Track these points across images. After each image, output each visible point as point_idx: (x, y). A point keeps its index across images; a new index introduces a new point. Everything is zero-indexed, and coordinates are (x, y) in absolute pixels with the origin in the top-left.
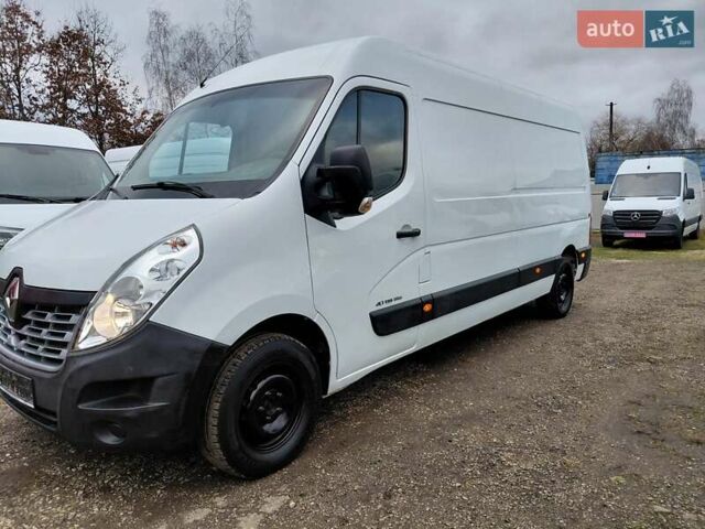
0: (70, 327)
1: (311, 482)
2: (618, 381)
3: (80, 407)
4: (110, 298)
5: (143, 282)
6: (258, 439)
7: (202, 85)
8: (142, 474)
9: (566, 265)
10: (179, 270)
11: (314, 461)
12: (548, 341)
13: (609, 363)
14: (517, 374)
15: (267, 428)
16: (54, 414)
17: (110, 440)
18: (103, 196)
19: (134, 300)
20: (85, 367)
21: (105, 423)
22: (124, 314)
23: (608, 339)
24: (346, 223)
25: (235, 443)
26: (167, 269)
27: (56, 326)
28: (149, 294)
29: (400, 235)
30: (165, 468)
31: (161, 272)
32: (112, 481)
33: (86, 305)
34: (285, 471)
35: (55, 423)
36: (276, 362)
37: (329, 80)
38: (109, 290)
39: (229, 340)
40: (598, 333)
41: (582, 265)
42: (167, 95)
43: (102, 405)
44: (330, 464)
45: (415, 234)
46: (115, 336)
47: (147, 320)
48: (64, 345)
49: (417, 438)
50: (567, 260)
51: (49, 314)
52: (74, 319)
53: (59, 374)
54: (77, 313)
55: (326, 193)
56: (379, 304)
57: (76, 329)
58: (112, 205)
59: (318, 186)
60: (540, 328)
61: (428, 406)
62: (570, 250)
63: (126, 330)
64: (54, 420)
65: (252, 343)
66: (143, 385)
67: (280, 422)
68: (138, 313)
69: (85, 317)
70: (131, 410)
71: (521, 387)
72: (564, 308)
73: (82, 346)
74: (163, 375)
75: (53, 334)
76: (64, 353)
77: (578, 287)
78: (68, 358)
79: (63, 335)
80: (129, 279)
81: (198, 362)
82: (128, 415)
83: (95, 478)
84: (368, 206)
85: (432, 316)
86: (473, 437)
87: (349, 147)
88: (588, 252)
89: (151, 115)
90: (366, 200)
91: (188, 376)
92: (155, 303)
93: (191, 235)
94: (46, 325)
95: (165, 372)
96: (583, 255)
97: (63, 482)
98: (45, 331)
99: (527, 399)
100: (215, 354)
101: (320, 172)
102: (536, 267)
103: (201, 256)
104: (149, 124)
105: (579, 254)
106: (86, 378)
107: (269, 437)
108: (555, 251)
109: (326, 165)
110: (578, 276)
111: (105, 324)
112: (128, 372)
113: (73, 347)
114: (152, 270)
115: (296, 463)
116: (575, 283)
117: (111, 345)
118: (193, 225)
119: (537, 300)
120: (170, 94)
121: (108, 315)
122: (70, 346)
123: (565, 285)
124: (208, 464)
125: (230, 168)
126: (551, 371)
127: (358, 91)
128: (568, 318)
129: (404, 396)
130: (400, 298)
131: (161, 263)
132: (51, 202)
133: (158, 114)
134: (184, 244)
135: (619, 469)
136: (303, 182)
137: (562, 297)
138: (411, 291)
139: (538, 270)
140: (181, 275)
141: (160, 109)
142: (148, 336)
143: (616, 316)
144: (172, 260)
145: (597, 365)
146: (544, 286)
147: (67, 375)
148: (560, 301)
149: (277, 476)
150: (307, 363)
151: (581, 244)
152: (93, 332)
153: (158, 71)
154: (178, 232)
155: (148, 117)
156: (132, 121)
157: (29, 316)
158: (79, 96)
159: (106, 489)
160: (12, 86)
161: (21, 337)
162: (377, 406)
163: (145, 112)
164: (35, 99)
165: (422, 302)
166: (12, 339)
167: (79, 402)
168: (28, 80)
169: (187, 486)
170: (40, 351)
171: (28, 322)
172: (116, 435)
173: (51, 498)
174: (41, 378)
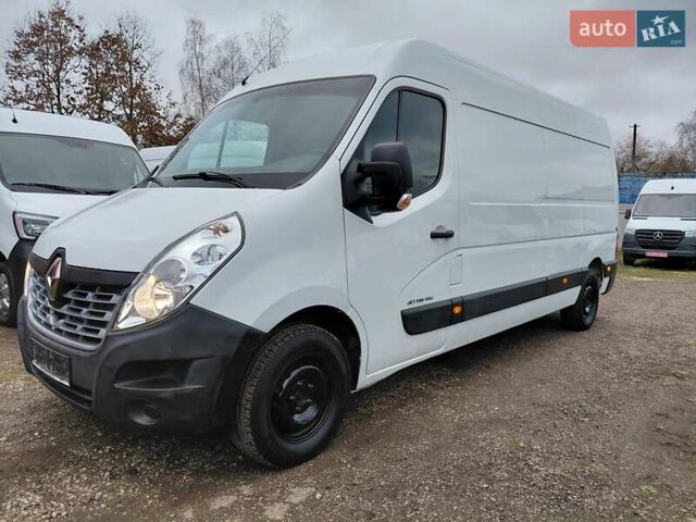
0: (110, 307)
1: (337, 476)
2: (645, 392)
3: (116, 386)
4: (152, 280)
5: (185, 266)
6: (288, 429)
7: (244, 83)
8: (168, 460)
9: (592, 278)
10: (221, 255)
11: (339, 455)
12: (571, 352)
13: (635, 376)
14: (542, 382)
15: (297, 418)
16: (89, 393)
17: (143, 420)
19: (175, 283)
20: (124, 346)
21: (139, 404)
22: (165, 297)
23: (633, 353)
24: (384, 219)
25: (266, 430)
26: (209, 253)
27: (96, 305)
28: (190, 277)
29: (434, 236)
30: (191, 455)
31: (201, 257)
32: (139, 464)
33: (128, 286)
34: (311, 464)
35: (89, 402)
36: (313, 353)
37: (372, 79)
38: (152, 271)
39: (266, 327)
40: (623, 347)
41: (608, 278)
42: (199, 100)
43: (139, 385)
44: (356, 459)
45: (449, 235)
46: (153, 317)
47: (187, 302)
48: (103, 324)
49: (442, 439)
50: (593, 273)
51: (90, 294)
52: (115, 299)
53: (99, 352)
54: (119, 293)
55: (367, 187)
56: (411, 302)
57: (116, 309)
58: (153, 192)
59: (358, 181)
60: (563, 339)
61: (454, 408)
62: (597, 263)
63: (166, 312)
64: (89, 398)
65: (289, 331)
66: (180, 367)
67: (311, 413)
68: (178, 297)
69: (124, 299)
70: (166, 392)
71: (545, 394)
72: (588, 320)
73: (121, 326)
74: (198, 359)
75: (92, 313)
76: (103, 333)
77: (602, 300)
78: (107, 337)
79: (103, 315)
80: (172, 261)
81: (234, 348)
82: (163, 395)
83: (121, 461)
84: (407, 203)
85: (461, 318)
86: (500, 441)
87: (389, 144)
88: (613, 266)
89: (184, 120)
90: (405, 196)
91: (225, 359)
92: (196, 287)
93: (233, 222)
94: (86, 304)
95: (204, 354)
96: (609, 269)
97: (91, 463)
98: (85, 310)
99: (552, 406)
100: (251, 339)
101: (360, 168)
102: (562, 278)
103: (242, 243)
104: (181, 127)
105: (605, 267)
106: (124, 358)
107: (298, 427)
108: (583, 264)
109: (367, 160)
110: (602, 290)
111: (147, 304)
112: (167, 353)
113: (113, 327)
114: (195, 254)
115: (322, 457)
116: (600, 296)
117: (150, 325)
118: (236, 213)
119: (562, 311)
120: (203, 100)
121: (148, 296)
122: (109, 325)
123: (590, 297)
124: (237, 451)
125: (266, 163)
126: (576, 380)
127: (400, 91)
128: (591, 331)
129: (429, 397)
130: (430, 298)
131: (203, 247)
133: (191, 119)
134: (226, 231)
135: (649, 478)
136: (343, 176)
137: (587, 309)
138: (441, 292)
139: (565, 280)
140: (223, 259)
141: (193, 113)
142: (189, 319)
143: (640, 331)
144: (214, 246)
145: (624, 378)
146: (569, 297)
147: (104, 355)
148: (585, 313)
149: (302, 468)
150: (339, 357)
151: (608, 258)
152: (133, 312)
153: (192, 77)
154: (221, 218)
155: (181, 121)
156: (164, 124)
157: (69, 295)
158: (115, 98)
159: (133, 472)
160: (53, 86)
161: (60, 316)
162: (402, 406)
163: (178, 116)
164: (73, 99)
165: (452, 304)
166: (51, 319)
167: (115, 382)
168: (68, 81)
169: (212, 473)
170: (79, 330)
171: (68, 301)
172: (150, 416)
173: (78, 477)
174: (78, 356)
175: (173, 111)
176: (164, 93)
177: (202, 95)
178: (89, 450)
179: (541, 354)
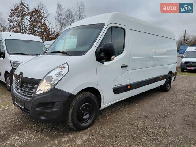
0: (34, 88)
1: (96, 132)
2: (183, 110)
4: (45, 81)
5: (53, 77)
6: (82, 120)
7: (70, 25)
8: (51, 128)
9: (169, 77)
10: (63, 74)
11: (96, 127)
12: (163, 99)
13: (181, 104)
14: (154, 106)
15: (84, 117)
16: (29, 111)
17: (43, 118)
18: (43, 54)
19: (51, 82)
20: (38, 99)
21: (42, 114)
22: (48, 85)
23: (181, 98)
24: (107, 63)
25: (76, 121)
26: (60, 74)
27: (31, 88)
28: (55, 80)
29: (122, 67)
30: (57, 126)
31: (58, 75)
32: (44, 129)
33: (39, 83)
34: (89, 129)
35: (30, 113)
36: (88, 100)
37: (104, 24)
38: (45, 79)
39: (75, 93)
40: (178, 96)
41: (174, 77)
42: (60, 27)
43: (42, 109)
44: (101, 128)
45: (126, 67)
46: (45, 91)
47: (54, 87)
48: (33, 93)
49: (125, 123)
50: (170, 75)
51: (29, 85)
53: (31, 100)
54: (36, 85)
55: (102, 55)
56: (115, 85)
57: (36, 88)
58: (46, 56)
59: (100, 53)
60: (161, 94)
61: (128, 114)
62: (171, 72)
63: (49, 89)
64: (29, 112)
65: (81, 95)
66: (53, 104)
67: (87, 116)
68: (52, 85)
69: (38, 86)
70: (49, 111)
71: (155, 110)
72: (168, 89)
73: (37, 93)
74: (57, 102)
75: (30, 90)
77: (173, 83)
78: (33, 96)
79: (32, 90)
80: (50, 76)
81: (67, 99)
82: (48, 112)
83: (39, 128)
84: (113, 59)
85: (130, 89)
86: (140, 123)
87: (108, 42)
88: (176, 73)
89: (56, 32)
90: (113, 57)
91: (64, 102)
92: (56, 83)
93: (66, 66)
94: (28, 87)
95: (58, 101)
96: (174, 74)
97: (31, 128)
98: (28, 89)
99: (156, 113)
100: (71, 97)
101: (100, 49)
102: (160, 77)
103: (68, 71)
104: (56, 34)
105: (173, 73)
106: (38, 102)
107: (85, 120)
108: (166, 73)
109: (102, 47)
110: (173, 80)
111: (43, 88)
112: (49, 100)
113: (35, 94)
114: (56, 74)
115: (92, 127)
116: (172, 82)
117: (45, 93)
118: (67, 63)
119: (161, 86)
120: (61, 27)
121: (44, 85)
122: (34, 93)
123: (169, 82)
124: (68, 126)
125: (76, 48)
126: (164, 106)
127: (112, 27)
128: (169, 91)
129: (122, 111)
130: (121, 84)
131: (58, 72)
132: (30, 55)
133: (58, 32)
134: (64, 68)
135: (181, 134)
136: (96, 52)
137: (168, 86)
138: (124, 83)
139: (161, 78)
140: (63, 75)
141: (58, 30)
142: (54, 91)
143: (183, 91)
144: (61, 72)
145: (177, 105)
146: (163, 82)
147: (33, 101)
148: (167, 87)
149: (86, 130)
150: (95, 100)
151: (174, 71)
152: (40, 90)
153: (58, 20)
154: (63, 64)
155: (55, 33)
156: (51, 34)
157: (24, 85)
158: (38, 27)
159: (42, 131)
160: (20, 24)
161: (22, 90)
162: (114, 113)
163: (55, 31)
164: (26, 28)
165: (128, 86)
166: (19, 91)
167: (36, 108)
168: (25, 23)
169: (63, 131)
170: (26, 94)
172: (45, 117)
173: (28, 132)
174: (26, 101)
175: (53, 30)
176: (51, 25)
177: (61, 25)
178: (31, 125)
179: (154, 99)
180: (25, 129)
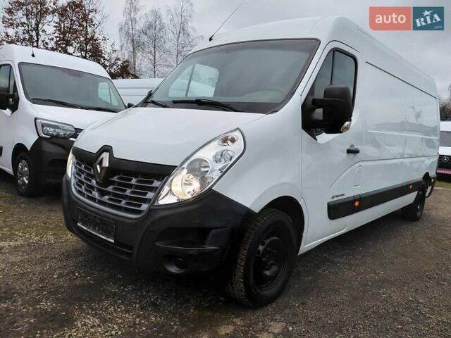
0: (152, 189)
3: (157, 244)
4: (184, 172)
5: (209, 163)
6: (261, 280)
9: (423, 186)
10: (231, 158)
12: (408, 234)
16: (131, 248)
17: (173, 269)
20: (165, 217)
24: (324, 138)
26: (221, 155)
27: (138, 187)
29: (348, 151)
35: (130, 254)
36: (275, 229)
37: (318, 41)
38: (185, 165)
39: (257, 209)
41: (431, 187)
42: (132, 49)
43: (172, 244)
44: (303, 303)
45: (357, 152)
47: (210, 189)
48: (145, 201)
50: (424, 182)
51: (135, 179)
52: (156, 184)
53: (139, 221)
54: (158, 180)
56: (333, 197)
57: (158, 190)
59: (311, 111)
62: (427, 176)
66: (203, 233)
69: (165, 183)
70: (193, 250)
72: (419, 215)
73: (162, 202)
74: (216, 228)
75: (133, 192)
76: (145, 207)
78: (148, 210)
79: (145, 194)
82: (191, 252)
84: (347, 128)
88: (435, 179)
89: (122, 62)
90: (346, 123)
92: (216, 179)
93: (238, 135)
94: (131, 186)
96: (432, 181)
102: (410, 185)
104: (119, 67)
105: (431, 179)
107: (267, 279)
108: (419, 176)
110: (427, 194)
111: (180, 189)
113: (154, 202)
114: (214, 156)
115: (279, 301)
116: (426, 198)
117: (182, 204)
118: (238, 129)
120: (134, 49)
122: (150, 202)
123: (420, 200)
127: (335, 51)
130: (343, 195)
131: (217, 154)
133: (127, 61)
134: (233, 140)
137: (419, 207)
139: (411, 187)
140: (233, 160)
141: (126, 58)
142: (210, 201)
144: (226, 151)
146: (410, 198)
147: (148, 223)
148: (417, 209)
151: (432, 172)
152: (170, 192)
153: (128, 34)
154: (228, 132)
155: (119, 63)
156: (108, 64)
157: (115, 179)
158: (75, 44)
159: (154, 304)
160: (34, 33)
161: (102, 193)
162: (319, 268)
163: (118, 59)
164: (47, 43)
165: (355, 199)
166: (96, 194)
167: (157, 241)
168: (44, 31)
169: (208, 308)
170: (123, 203)
171: (113, 183)
172: (177, 266)
174: (123, 222)
175: (114, 56)
176: (109, 42)
177: (133, 45)
178: (119, 288)
179: (395, 237)
180: (107, 298)
